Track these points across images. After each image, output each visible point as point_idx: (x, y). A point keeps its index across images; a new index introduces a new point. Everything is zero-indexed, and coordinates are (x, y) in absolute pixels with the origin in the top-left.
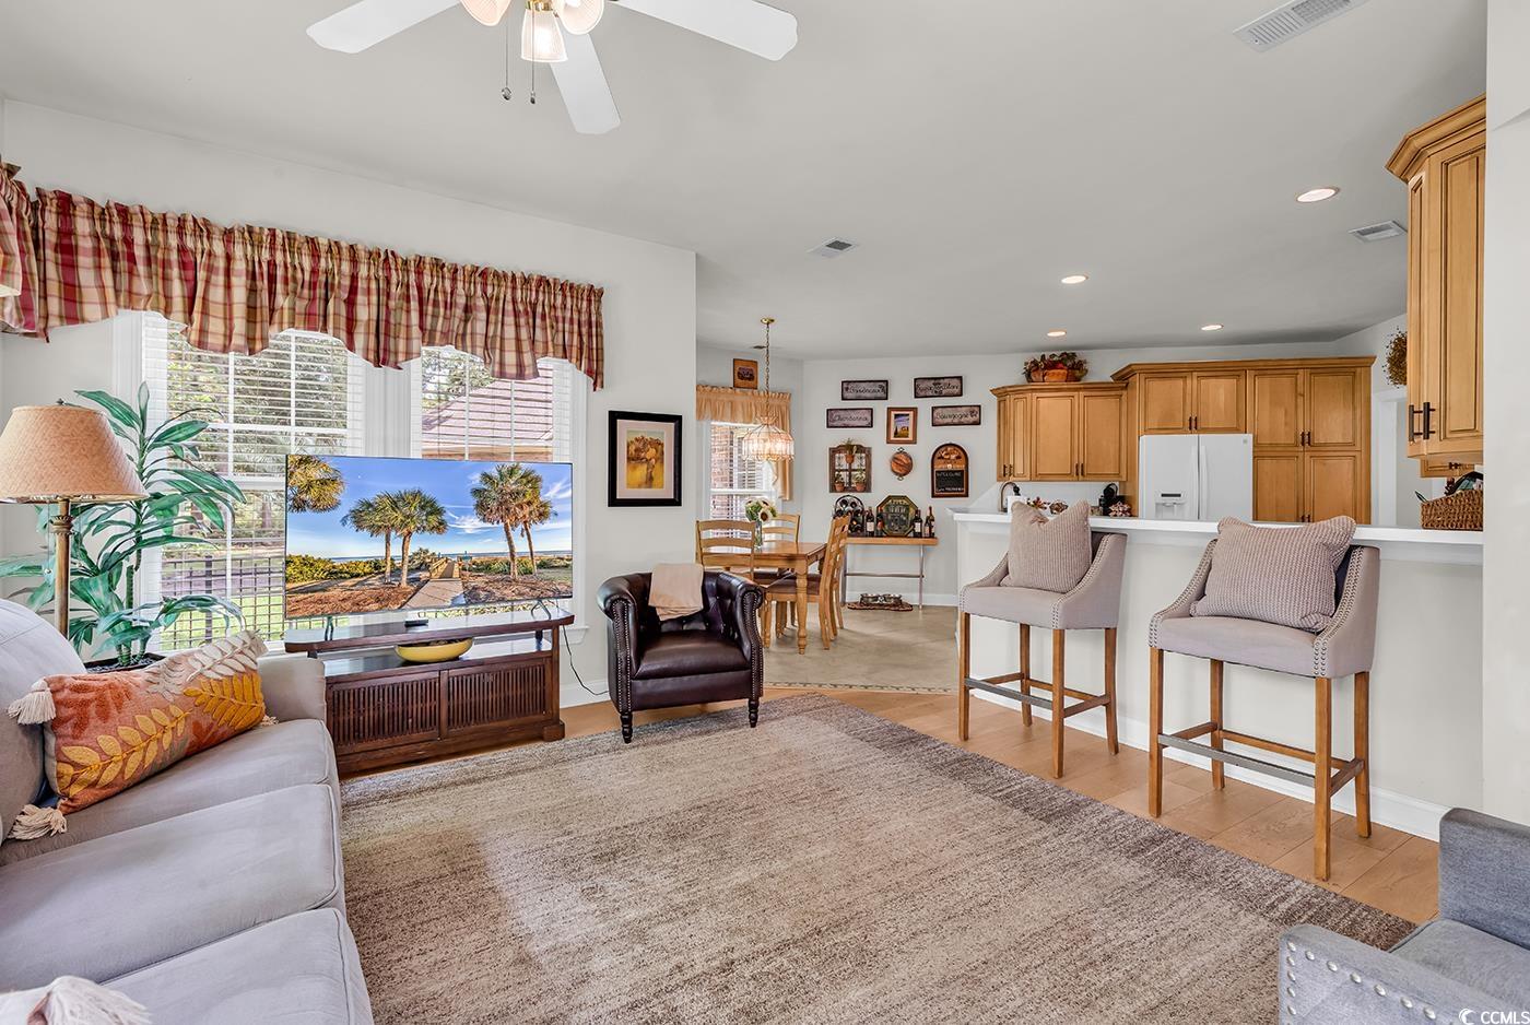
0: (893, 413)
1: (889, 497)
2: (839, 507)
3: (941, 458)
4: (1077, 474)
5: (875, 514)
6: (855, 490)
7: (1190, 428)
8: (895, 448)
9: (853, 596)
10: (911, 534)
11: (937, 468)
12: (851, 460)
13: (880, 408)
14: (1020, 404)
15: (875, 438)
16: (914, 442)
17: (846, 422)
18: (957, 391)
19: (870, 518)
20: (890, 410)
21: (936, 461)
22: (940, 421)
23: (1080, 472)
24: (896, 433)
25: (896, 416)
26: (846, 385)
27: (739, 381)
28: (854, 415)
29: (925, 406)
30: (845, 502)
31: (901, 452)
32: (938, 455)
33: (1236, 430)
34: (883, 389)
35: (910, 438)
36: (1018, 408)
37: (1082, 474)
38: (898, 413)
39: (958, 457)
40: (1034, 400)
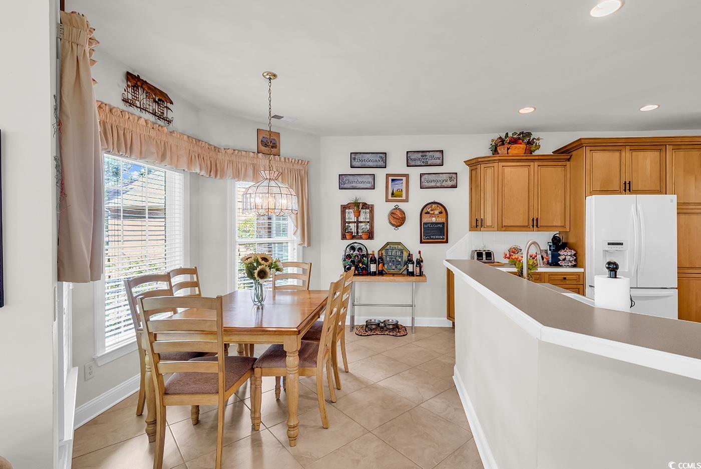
0: (390, 178)
1: (388, 244)
2: (349, 252)
3: (428, 213)
4: (533, 226)
5: (377, 256)
6: (361, 238)
7: (625, 190)
8: (392, 206)
9: (360, 321)
10: (405, 272)
11: (424, 220)
12: (358, 214)
13: (381, 174)
14: (489, 171)
15: (376, 197)
16: (407, 200)
17: (354, 185)
18: (439, 162)
19: (373, 261)
20: (388, 175)
21: (424, 215)
22: (427, 184)
23: (535, 224)
24: (393, 194)
25: (393, 180)
26: (354, 155)
27: (263, 148)
28: (360, 179)
29: (415, 173)
30: (353, 248)
31: (397, 208)
32: (425, 211)
33: (659, 192)
34: (382, 159)
35: (404, 198)
36: (488, 174)
37: (537, 226)
38: (394, 179)
39: (441, 213)
40: (500, 168)
